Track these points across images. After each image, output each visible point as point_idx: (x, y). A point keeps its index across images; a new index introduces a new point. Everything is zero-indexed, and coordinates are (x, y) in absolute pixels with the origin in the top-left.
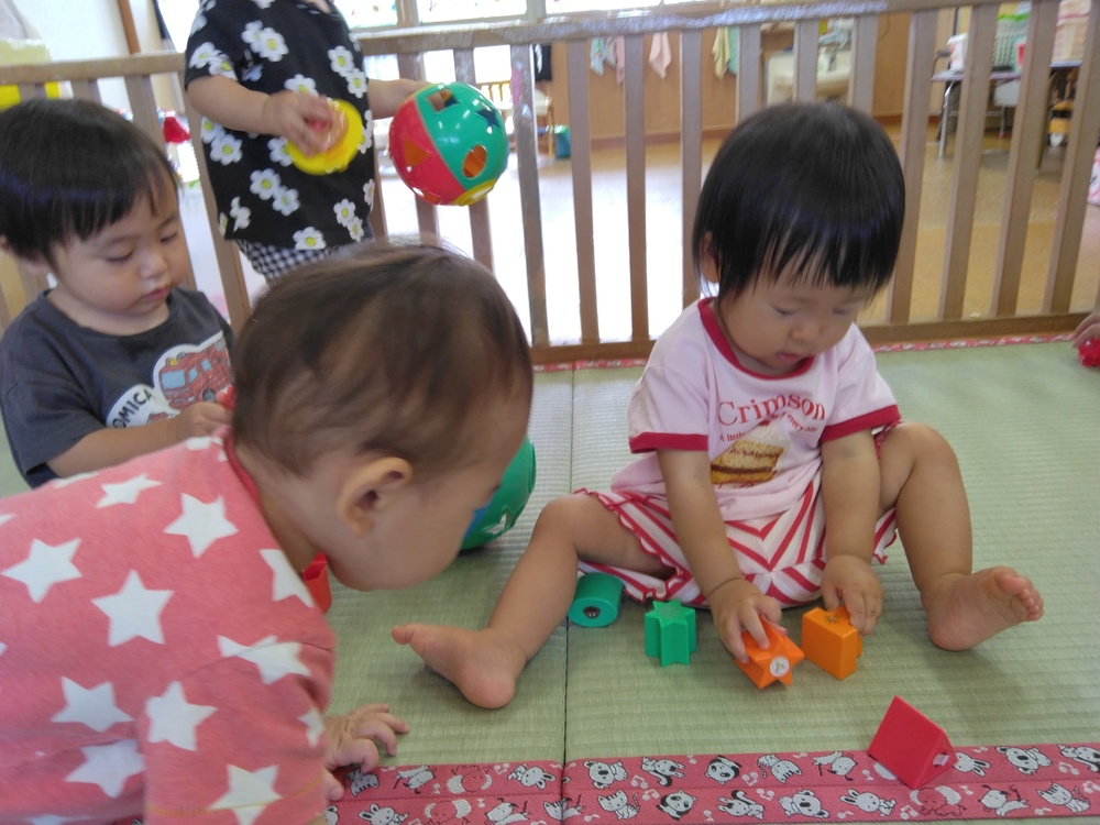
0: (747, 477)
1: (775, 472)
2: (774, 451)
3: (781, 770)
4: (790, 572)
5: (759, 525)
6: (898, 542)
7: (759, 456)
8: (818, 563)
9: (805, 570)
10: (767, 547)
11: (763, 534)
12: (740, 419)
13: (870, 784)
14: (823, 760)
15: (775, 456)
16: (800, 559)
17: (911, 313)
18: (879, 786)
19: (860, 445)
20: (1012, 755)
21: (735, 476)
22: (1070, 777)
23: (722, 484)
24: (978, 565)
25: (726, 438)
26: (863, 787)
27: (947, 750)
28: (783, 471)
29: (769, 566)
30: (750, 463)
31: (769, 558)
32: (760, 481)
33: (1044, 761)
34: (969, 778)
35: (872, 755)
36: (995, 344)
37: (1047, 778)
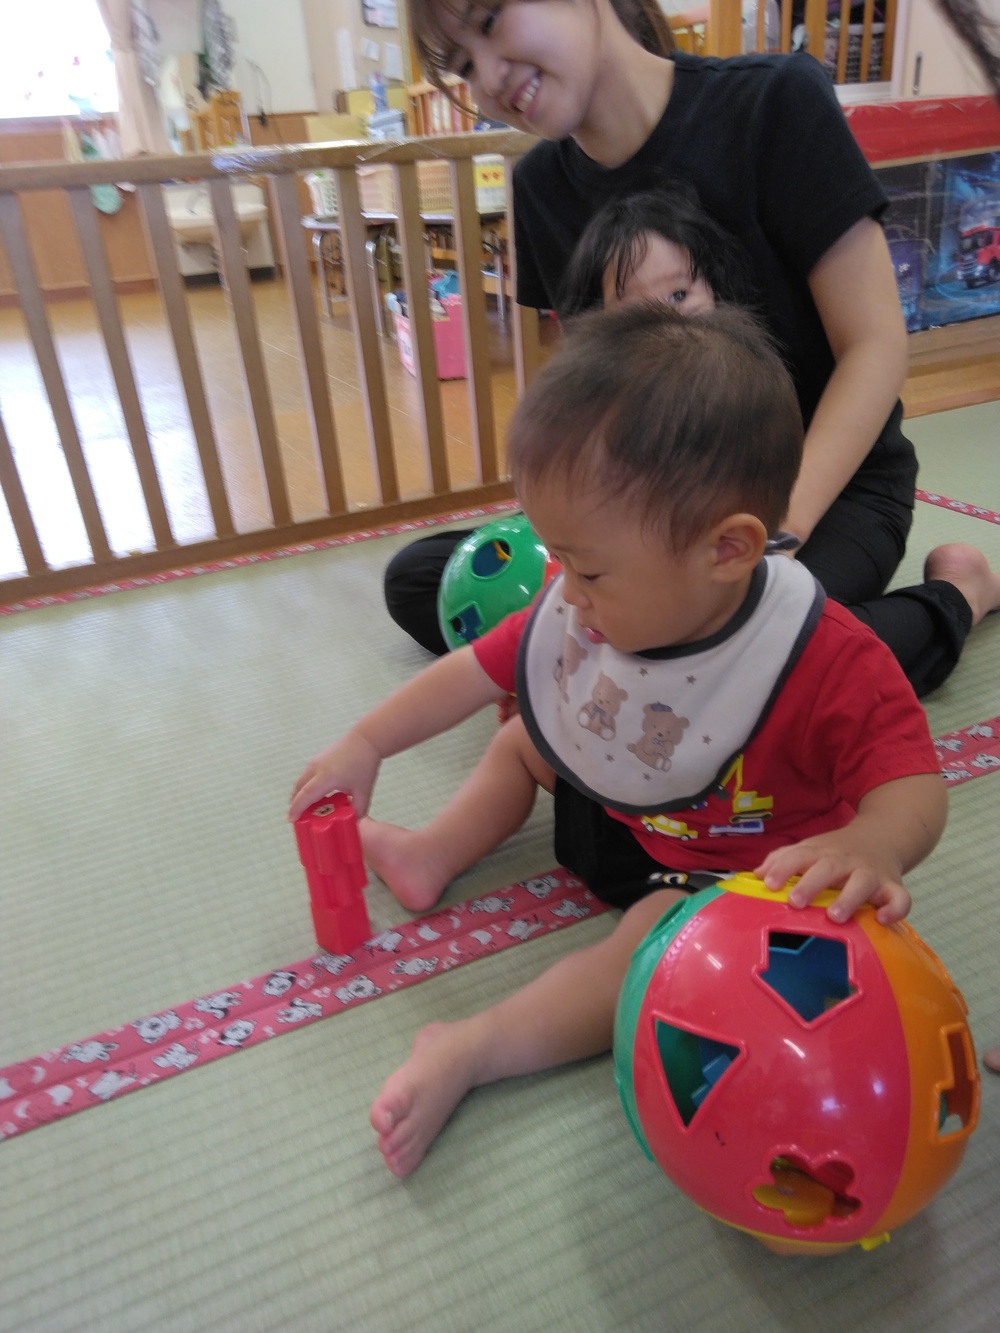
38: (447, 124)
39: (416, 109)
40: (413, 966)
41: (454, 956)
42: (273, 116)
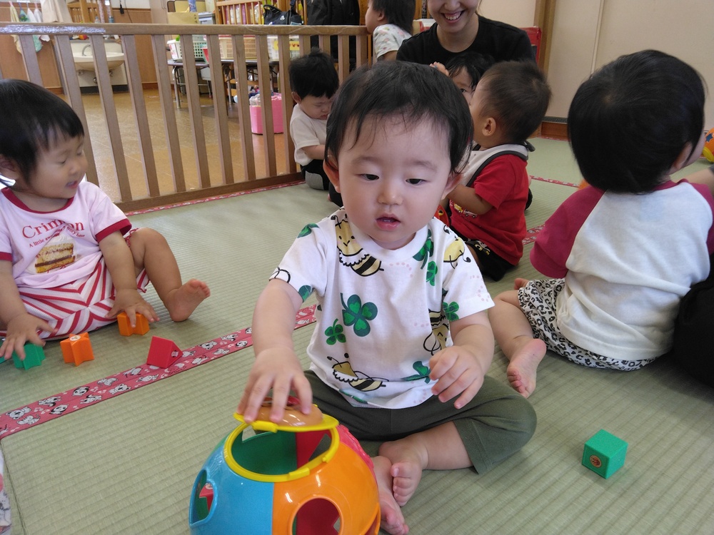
0: (60, 263)
1: (74, 257)
2: (69, 246)
3: (108, 383)
4: (98, 304)
5: (76, 286)
6: (150, 283)
7: (61, 251)
8: (112, 298)
9: (105, 302)
10: (83, 296)
11: (80, 291)
12: (37, 233)
13: (148, 373)
14: (128, 373)
15: (71, 248)
16: (103, 298)
17: (160, 190)
18: (152, 372)
19: (117, 239)
20: (204, 346)
21: (54, 265)
22: (224, 345)
23: (48, 271)
24: (185, 281)
25: (33, 244)
26: (146, 374)
27: (176, 349)
28: (79, 256)
29: (87, 304)
30: (59, 255)
31: (85, 301)
32: (68, 264)
33: (215, 344)
34: (188, 358)
35: (148, 364)
36: (204, 202)
37: (215, 349)
38: (239, 20)
39: (221, 12)
40: (146, 379)
41: (166, 373)
42: (127, 9)
